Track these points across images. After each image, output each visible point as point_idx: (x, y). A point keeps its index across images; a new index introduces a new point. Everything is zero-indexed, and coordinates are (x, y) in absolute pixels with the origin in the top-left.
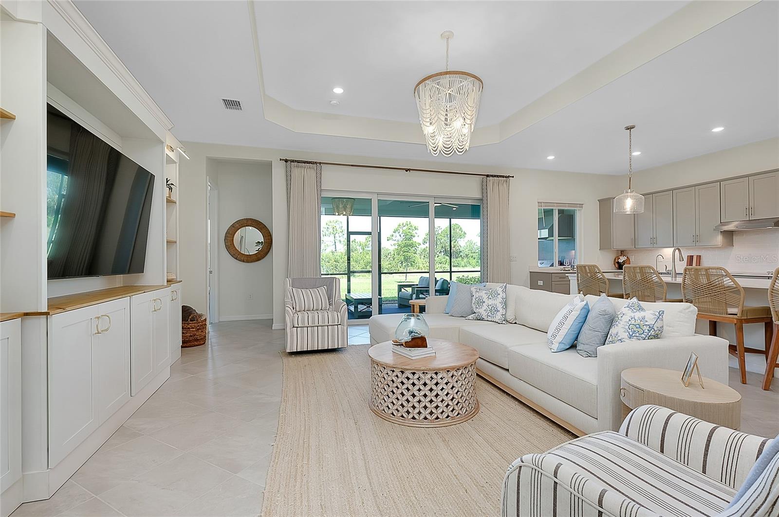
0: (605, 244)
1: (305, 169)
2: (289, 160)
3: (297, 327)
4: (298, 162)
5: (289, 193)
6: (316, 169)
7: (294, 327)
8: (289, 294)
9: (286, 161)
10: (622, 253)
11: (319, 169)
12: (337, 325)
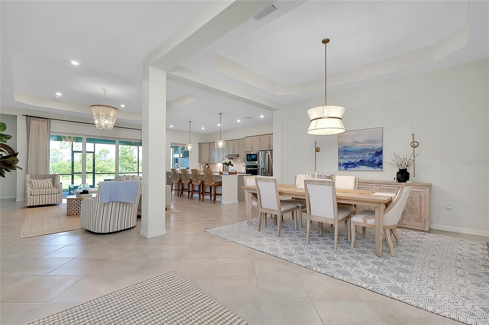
0: (200, 161)
1: (40, 122)
2: (29, 116)
3: (33, 195)
4: (35, 117)
5: (29, 134)
6: (47, 122)
7: (31, 195)
8: (29, 182)
9: (27, 116)
10: (207, 164)
11: (49, 122)
12: (57, 194)
